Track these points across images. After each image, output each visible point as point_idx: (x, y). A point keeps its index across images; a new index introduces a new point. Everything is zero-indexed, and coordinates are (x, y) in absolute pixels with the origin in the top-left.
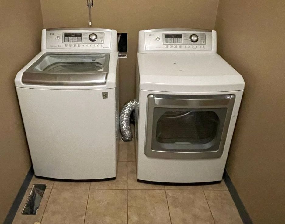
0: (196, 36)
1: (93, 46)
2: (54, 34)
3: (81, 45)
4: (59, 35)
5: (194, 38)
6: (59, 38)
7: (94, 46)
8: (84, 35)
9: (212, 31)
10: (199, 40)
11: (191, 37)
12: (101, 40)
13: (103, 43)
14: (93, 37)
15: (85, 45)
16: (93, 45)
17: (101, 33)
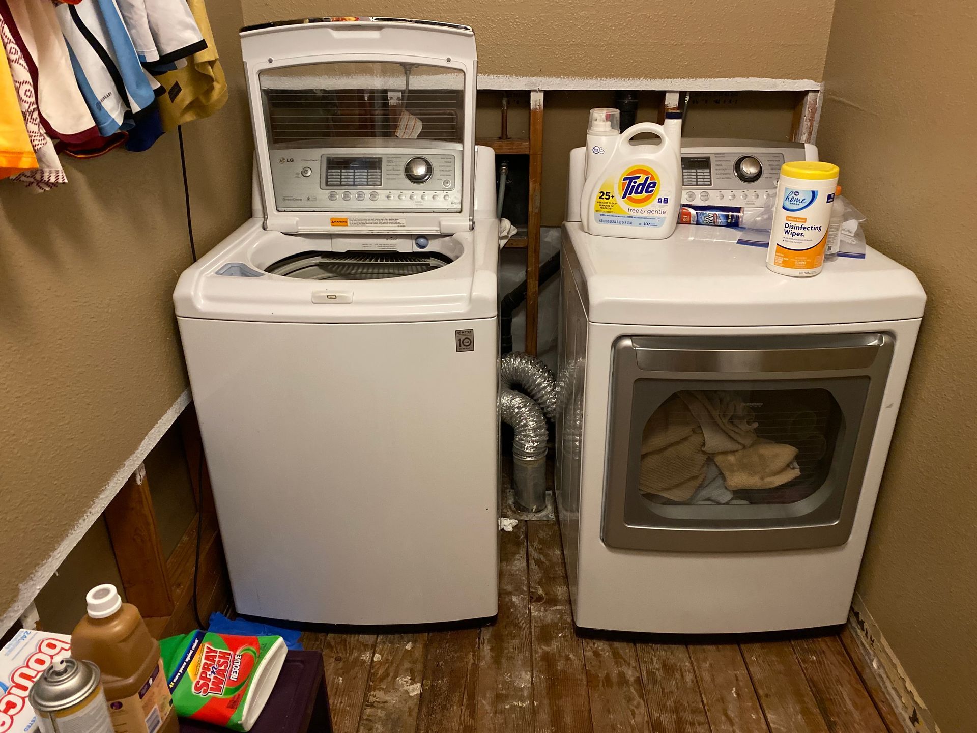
0: (754, 161)
1: (420, 199)
2: (292, 161)
3: (382, 194)
4: (309, 164)
5: (749, 169)
6: (309, 173)
7: (422, 197)
8: (389, 162)
9: (804, 148)
10: (764, 175)
11: (737, 167)
12: (444, 178)
13: (450, 190)
14: (420, 170)
15: (394, 195)
16: (418, 194)
17: (444, 156)
